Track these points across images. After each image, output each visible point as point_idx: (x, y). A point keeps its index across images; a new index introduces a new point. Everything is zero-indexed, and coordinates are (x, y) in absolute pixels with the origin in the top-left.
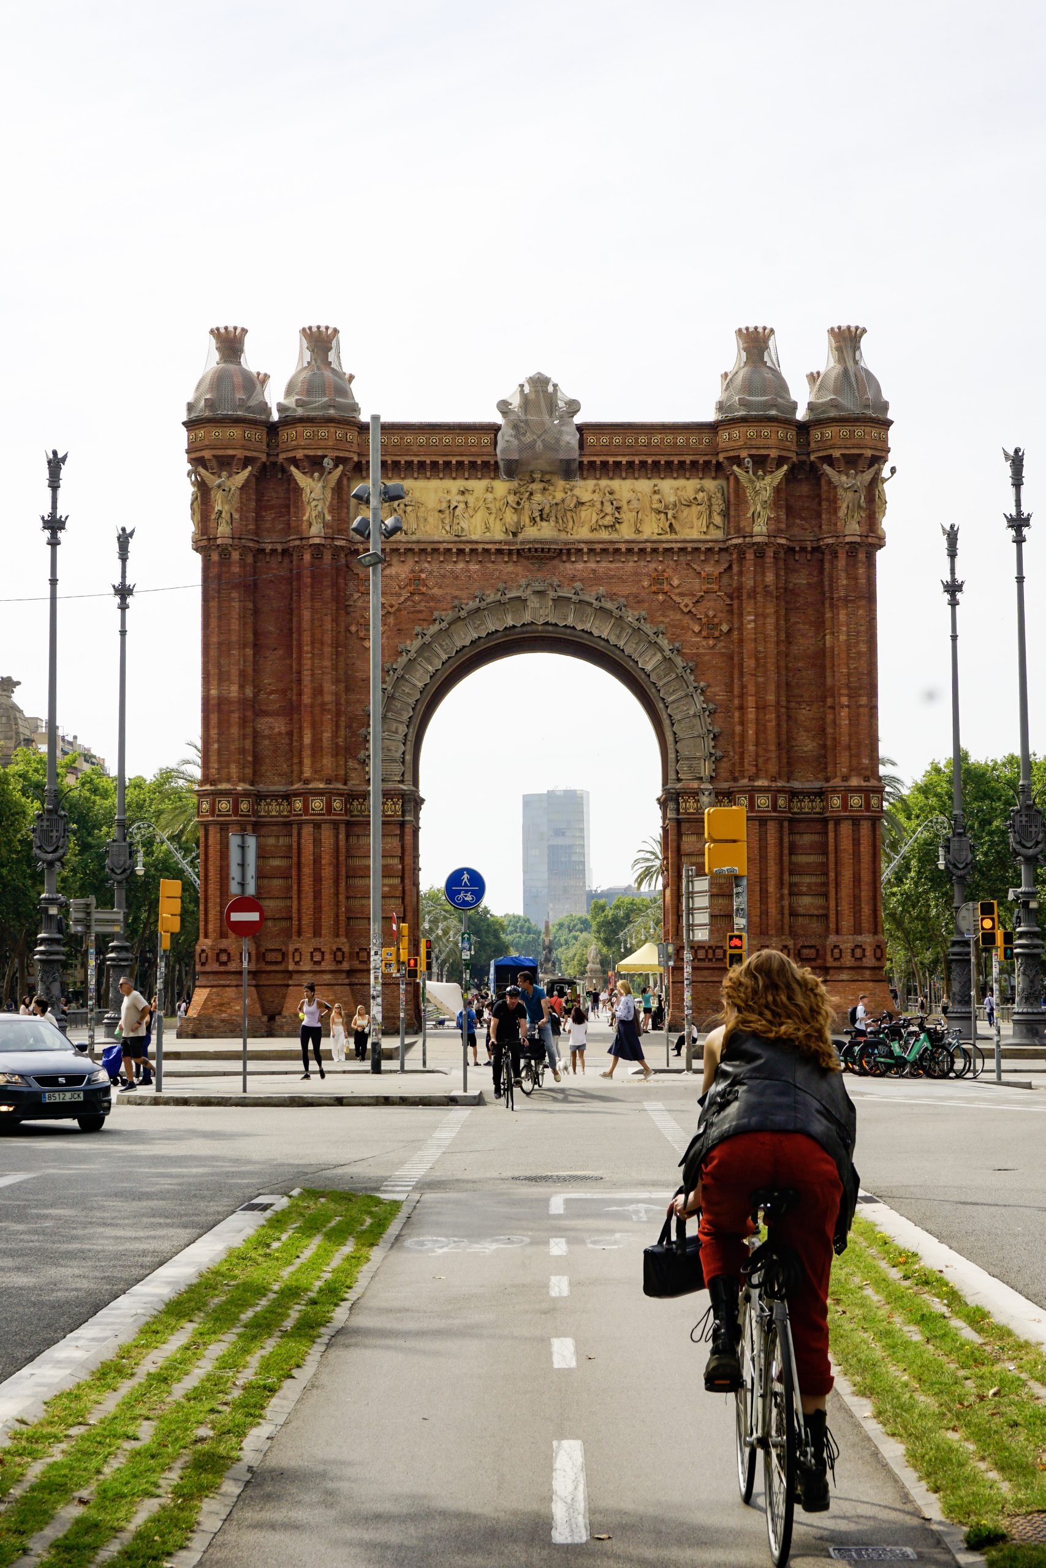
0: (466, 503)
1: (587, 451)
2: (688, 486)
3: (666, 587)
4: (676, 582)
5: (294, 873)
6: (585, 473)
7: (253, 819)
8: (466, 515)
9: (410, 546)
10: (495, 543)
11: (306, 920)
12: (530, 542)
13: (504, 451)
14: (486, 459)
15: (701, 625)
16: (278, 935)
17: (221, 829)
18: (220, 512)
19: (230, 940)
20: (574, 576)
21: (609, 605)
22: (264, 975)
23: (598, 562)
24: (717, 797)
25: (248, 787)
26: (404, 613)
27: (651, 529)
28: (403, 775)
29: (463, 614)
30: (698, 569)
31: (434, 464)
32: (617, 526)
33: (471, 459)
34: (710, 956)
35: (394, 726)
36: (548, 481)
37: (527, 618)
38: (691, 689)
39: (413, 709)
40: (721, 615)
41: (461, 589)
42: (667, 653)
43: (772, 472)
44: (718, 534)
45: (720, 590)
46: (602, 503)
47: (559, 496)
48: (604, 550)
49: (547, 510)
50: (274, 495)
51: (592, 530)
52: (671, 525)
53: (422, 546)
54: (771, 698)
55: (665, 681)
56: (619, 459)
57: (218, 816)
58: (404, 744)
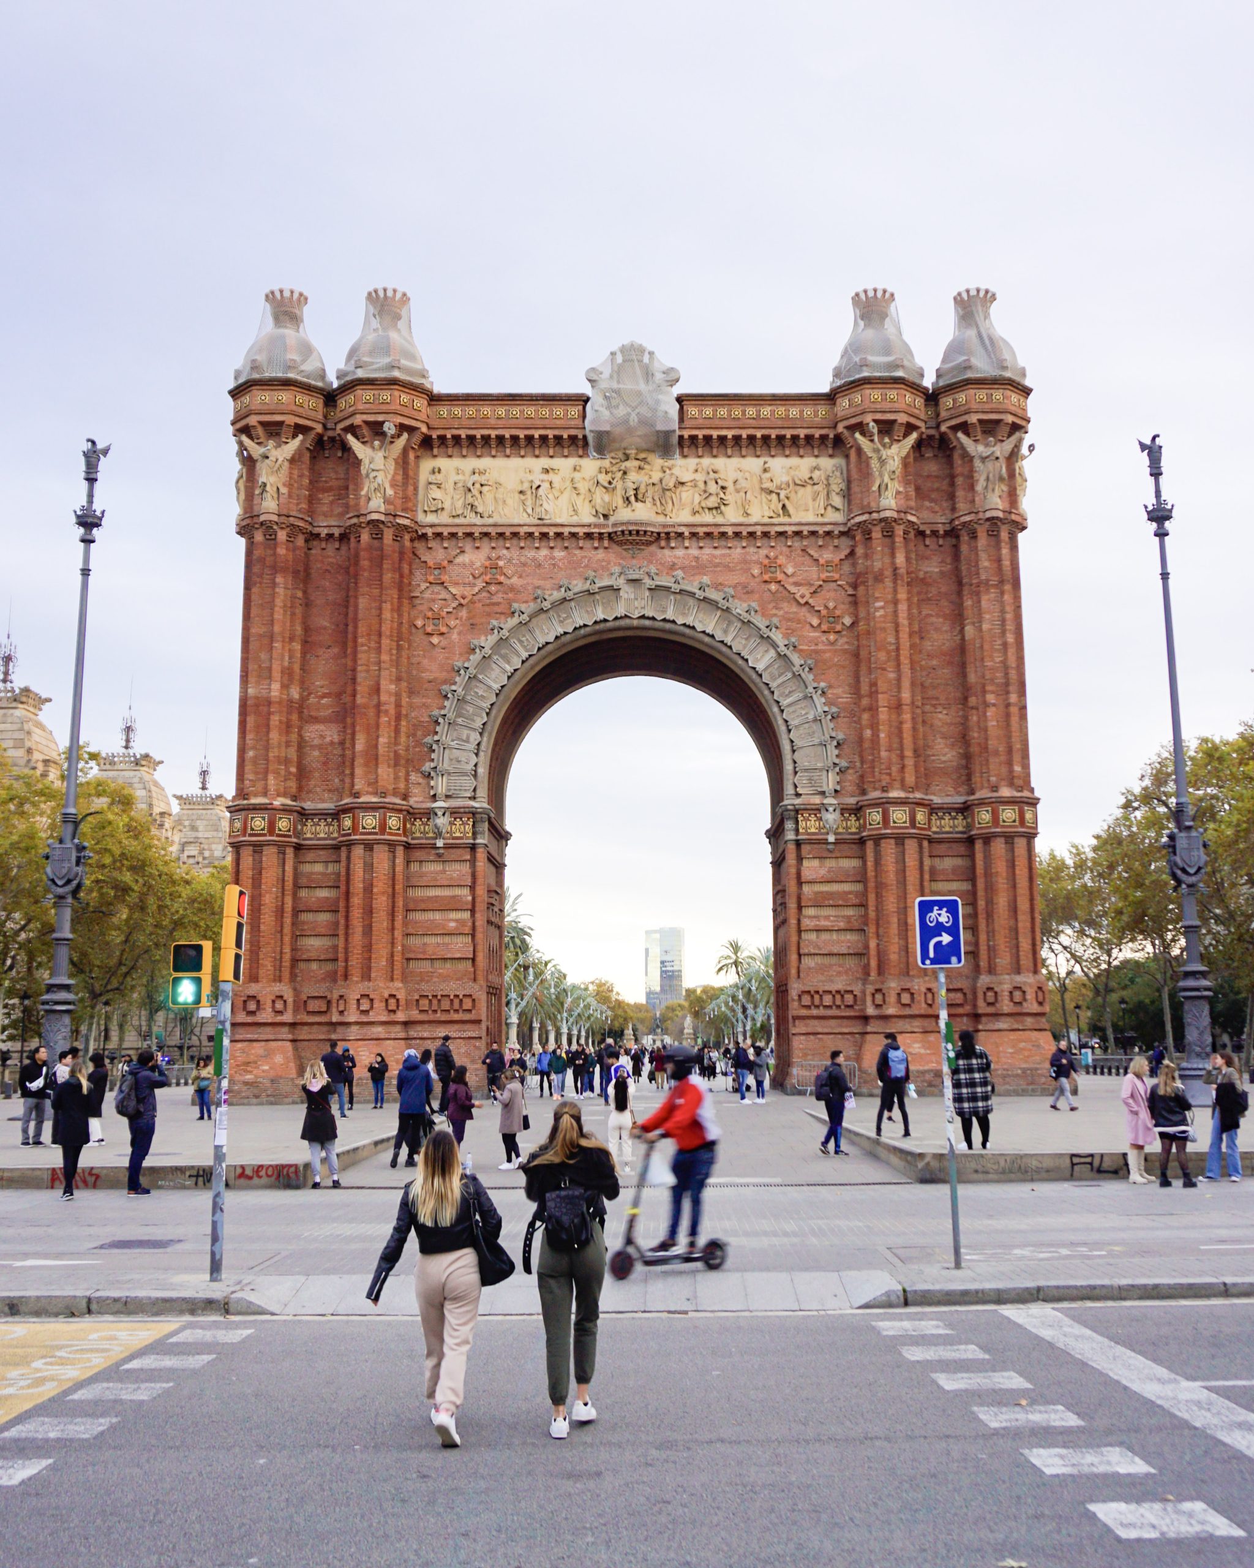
0: (551, 483)
1: (687, 423)
2: (801, 465)
3: (780, 576)
4: (790, 570)
5: (342, 904)
6: (686, 450)
7: (295, 840)
8: (550, 496)
9: (485, 530)
10: (583, 526)
11: (355, 961)
12: (622, 524)
13: (593, 422)
14: (573, 432)
15: (821, 618)
16: (323, 979)
17: (255, 851)
18: (265, 485)
19: (260, 985)
20: (674, 564)
21: (713, 595)
22: (306, 1028)
23: (701, 548)
24: (842, 814)
25: (289, 802)
26: (479, 605)
27: (760, 512)
28: (475, 790)
29: (546, 605)
30: (816, 555)
31: (515, 439)
32: (723, 507)
33: (557, 432)
34: (838, 1002)
35: (465, 733)
36: (644, 459)
37: (621, 611)
38: (810, 689)
39: (488, 714)
40: (842, 606)
41: (545, 579)
42: (782, 649)
43: (899, 441)
44: (839, 517)
45: (840, 580)
46: (705, 482)
47: (656, 476)
48: (708, 535)
49: (642, 490)
50: (333, 475)
51: (695, 513)
52: (784, 506)
53: (500, 530)
54: (906, 695)
55: (780, 681)
56: (723, 433)
57: (250, 835)
58: (477, 755)
